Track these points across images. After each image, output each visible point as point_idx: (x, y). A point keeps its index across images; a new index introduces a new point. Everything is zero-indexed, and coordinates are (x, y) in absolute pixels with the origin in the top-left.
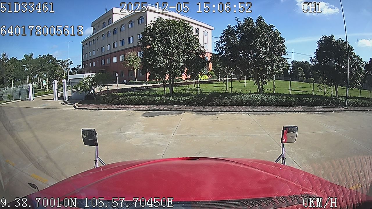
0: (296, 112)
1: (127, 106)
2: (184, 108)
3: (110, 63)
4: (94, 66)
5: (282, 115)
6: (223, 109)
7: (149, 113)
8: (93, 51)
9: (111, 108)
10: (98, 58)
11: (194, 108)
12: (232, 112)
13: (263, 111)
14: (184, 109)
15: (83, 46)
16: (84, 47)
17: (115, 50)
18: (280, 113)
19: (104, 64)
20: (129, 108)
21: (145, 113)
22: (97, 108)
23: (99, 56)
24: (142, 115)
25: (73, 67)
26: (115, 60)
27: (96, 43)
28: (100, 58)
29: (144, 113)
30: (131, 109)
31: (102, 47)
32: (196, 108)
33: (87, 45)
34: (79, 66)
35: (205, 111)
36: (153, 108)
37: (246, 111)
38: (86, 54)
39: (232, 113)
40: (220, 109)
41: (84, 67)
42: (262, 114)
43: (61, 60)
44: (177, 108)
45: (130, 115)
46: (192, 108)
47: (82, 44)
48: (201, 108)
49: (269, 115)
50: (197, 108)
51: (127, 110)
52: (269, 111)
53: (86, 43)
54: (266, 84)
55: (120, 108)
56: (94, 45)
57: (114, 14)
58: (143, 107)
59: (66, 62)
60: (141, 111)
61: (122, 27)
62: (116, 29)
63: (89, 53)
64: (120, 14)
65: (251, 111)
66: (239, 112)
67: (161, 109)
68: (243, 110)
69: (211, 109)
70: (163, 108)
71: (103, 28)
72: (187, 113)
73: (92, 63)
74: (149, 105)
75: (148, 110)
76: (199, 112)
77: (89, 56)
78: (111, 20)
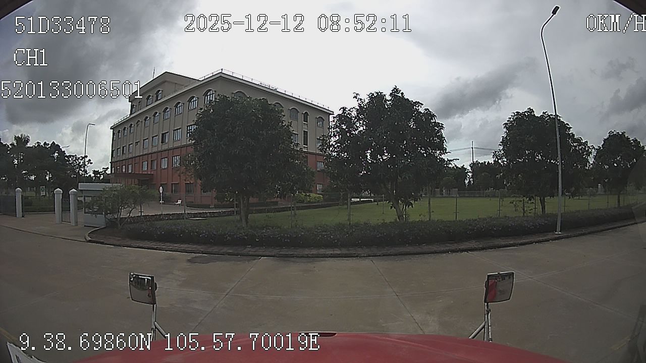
1: (168, 244)
2: (261, 251)
3: (155, 168)
4: (129, 172)
6: (329, 252)
7: (200, 257)
8: (129, 145)
9: (141, 245)
10: (136, 158)
11: (279, 251)
12: (344, 258)
13: (399, 255)
14: (261, 253)
15: (113, 134)
16: (115, 136)
17: (165, 147)
18: (432, 255)
19: (146, 169)
20: (171, 247)
21: (194, 256)
23: (138, 155)
24: (188, 260)
26: (164, 165)
27: (135, 131)
28: (140, 159)
29: (192, 256)
30: (173, 250)
31: (144, 140)
32: (283, 251)
33: (120, 134)
34: (105, 168)
36: (210, 250)
37: (369, 256)
38: (118, 149)
39: (344, 260)
41: (113, 172)
42: (397, 259)
43: (73, 156)
44: (250, 251)
45: (168, 259)
46: (275, 251)
47: (112, 130)
48: (291, 252)
49: (410, 260)
50: (285, 251)
51: (166, 251)
53: (119, 131)
55: (156, 247)
56: (132, 135)
57: (166, 83)
58: (195, 246)
59: (81, 160)
60: (189, 254)
61: (179, 106)
62: (168, 110)
63: (123, 147)
64: (176, 83)
65: (379, 254)
66: (357, 256)
67: (222, 251)
68: (364, 254)
69: (307, 253)
70: (225, 249)
71: (147, 106)
72: (266, 259)
73: (127, 165)
74: (204, 244)
75: (201, 252)
76: (286, 259)
77: (123, 153)
78: (160, 92)
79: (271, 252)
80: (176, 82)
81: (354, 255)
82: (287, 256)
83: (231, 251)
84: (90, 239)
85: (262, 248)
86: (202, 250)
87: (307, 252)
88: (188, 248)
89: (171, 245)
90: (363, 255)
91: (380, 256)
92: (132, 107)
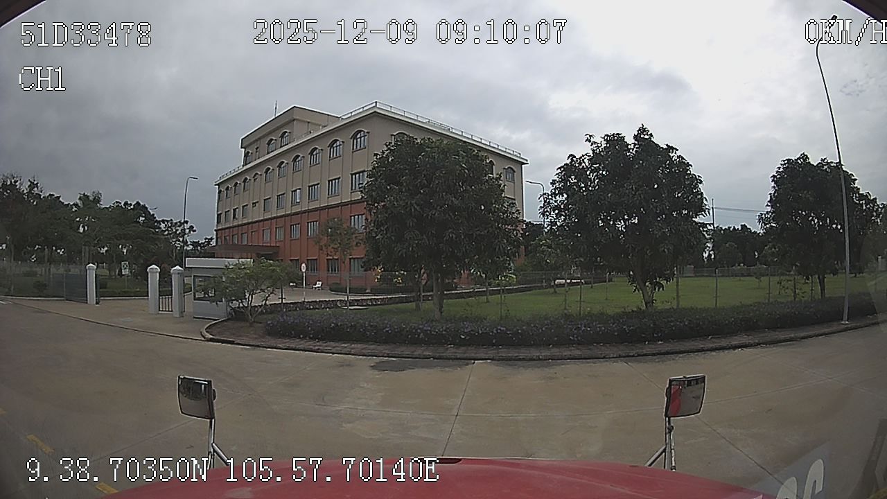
0: (735, 347)
1: (332, 344)
2: (471, 352)
3: (283, 237)
4: (244, 244)
5: (704, 358)
6: (566, 352)
7: (387, 362)
8: (244, 206)
9: (293, 346)
10: (255, 224)
11: (496, 351)
12: (588, 360)
13: (658, 354)
14: (473, 355)
15: (220, 192)
16: (221, 195)
17: (296, 209)
18: (700, 353)
19: (269, 239)
20: (339, 349)
21: (378, 361)
22: (259, 344)
23: (257, 219)
24: (372, 366)
25: (195, 241)
26: (296, 233)
27: (252, 187)
28: (259, 226)
29: (375, 361)
30: (343, 352)
31: (265, 200)
32: (502, 352)
33: (229, 192)
34: (209, 239)
35: (523, 359)
36: (398, 351)
37: (620, 356)
38: (226, 212)
39: (588, 363)
40: (558, 354)
41: (219, 243)
42: (657, 360)
43: (168, 221)
44: (456, 353)
45: (342, 366)
46: (492, 353)
47: (217, 187)
48: (513, 353)
49: (674, 361)
50: (504, 353)
51: (333, 353)
52: (672, 353)
53: (228, 187)
54: (661, 289)
55: (316, 348)
56: (247, 193)
57: (295, 122)
58: (372, 347)
59: (179, 226)
60: (369, 358)
61: (315, 153)
62: (300, 158)
63: (235, 210)
64: (309, 122)
65: (632, 354)
66: (604, 358)
67: (415, 353)
68: (613, 354)
69: (538, 355)
70: (419, 351)
71: (268, 153)
72: (481, 363)
73: (240, 235)
74: (386, 342)
75: (385, 355)
76: (509, 362)
77: (234, 217)
78: (287, 134)
79: (486, 354)
80: (309, 120)
81: (600, 356)
82: (510, 359)
83: (428, 353)
84: (211, 336)
85: (469, 348)
86: (387, 352)
87: (534, 353)
88: (364, 349)
89: (337, 344)
90: (612, 356)
91: (633, 356)
92: (246, 155)
